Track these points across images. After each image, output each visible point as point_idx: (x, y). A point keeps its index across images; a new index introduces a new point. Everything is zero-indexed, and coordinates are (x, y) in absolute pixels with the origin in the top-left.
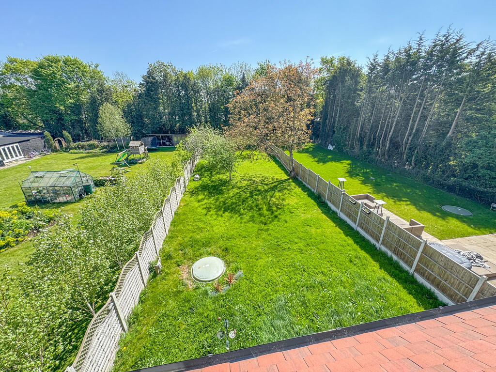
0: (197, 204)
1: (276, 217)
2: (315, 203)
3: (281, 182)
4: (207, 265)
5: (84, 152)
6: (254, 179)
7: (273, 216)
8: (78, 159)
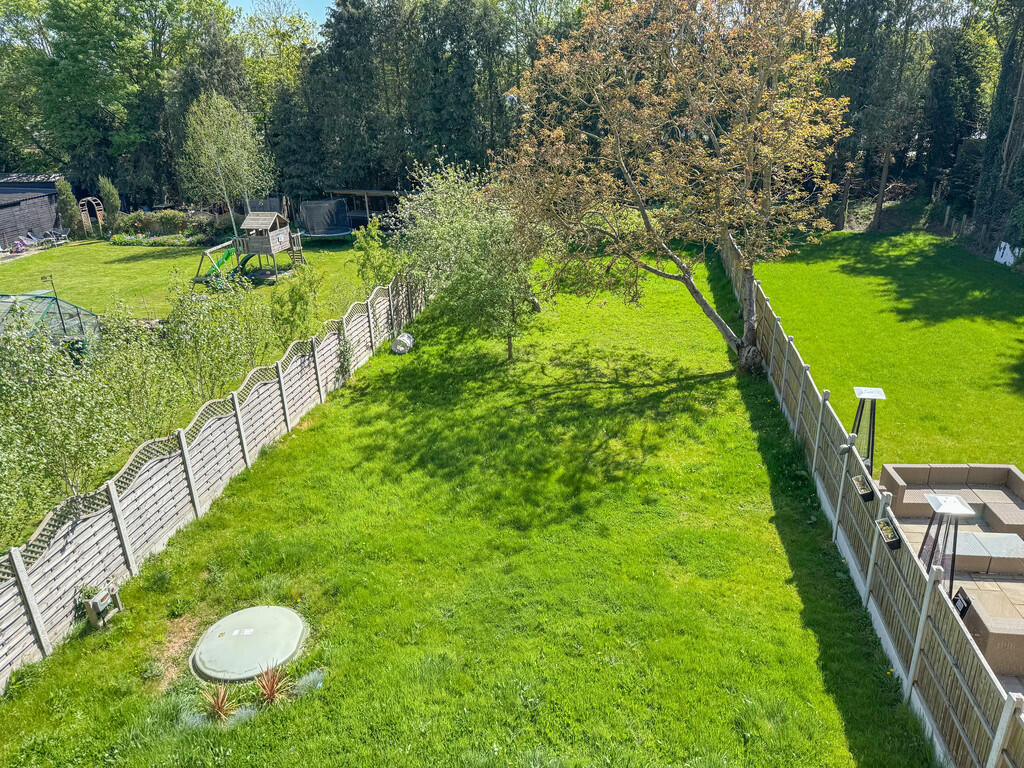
0: (347, 430)
1: (578, 509)
2: (766, 479)
3: (688, 382)
4: (247, 632)
5: (145, 241)
6: (594, 363)
7: (567, 506)
8: (120, 261)
